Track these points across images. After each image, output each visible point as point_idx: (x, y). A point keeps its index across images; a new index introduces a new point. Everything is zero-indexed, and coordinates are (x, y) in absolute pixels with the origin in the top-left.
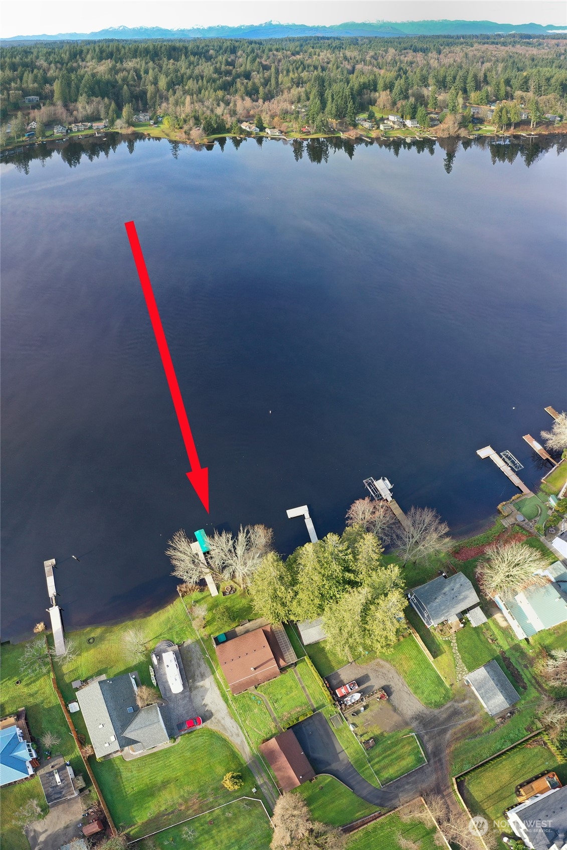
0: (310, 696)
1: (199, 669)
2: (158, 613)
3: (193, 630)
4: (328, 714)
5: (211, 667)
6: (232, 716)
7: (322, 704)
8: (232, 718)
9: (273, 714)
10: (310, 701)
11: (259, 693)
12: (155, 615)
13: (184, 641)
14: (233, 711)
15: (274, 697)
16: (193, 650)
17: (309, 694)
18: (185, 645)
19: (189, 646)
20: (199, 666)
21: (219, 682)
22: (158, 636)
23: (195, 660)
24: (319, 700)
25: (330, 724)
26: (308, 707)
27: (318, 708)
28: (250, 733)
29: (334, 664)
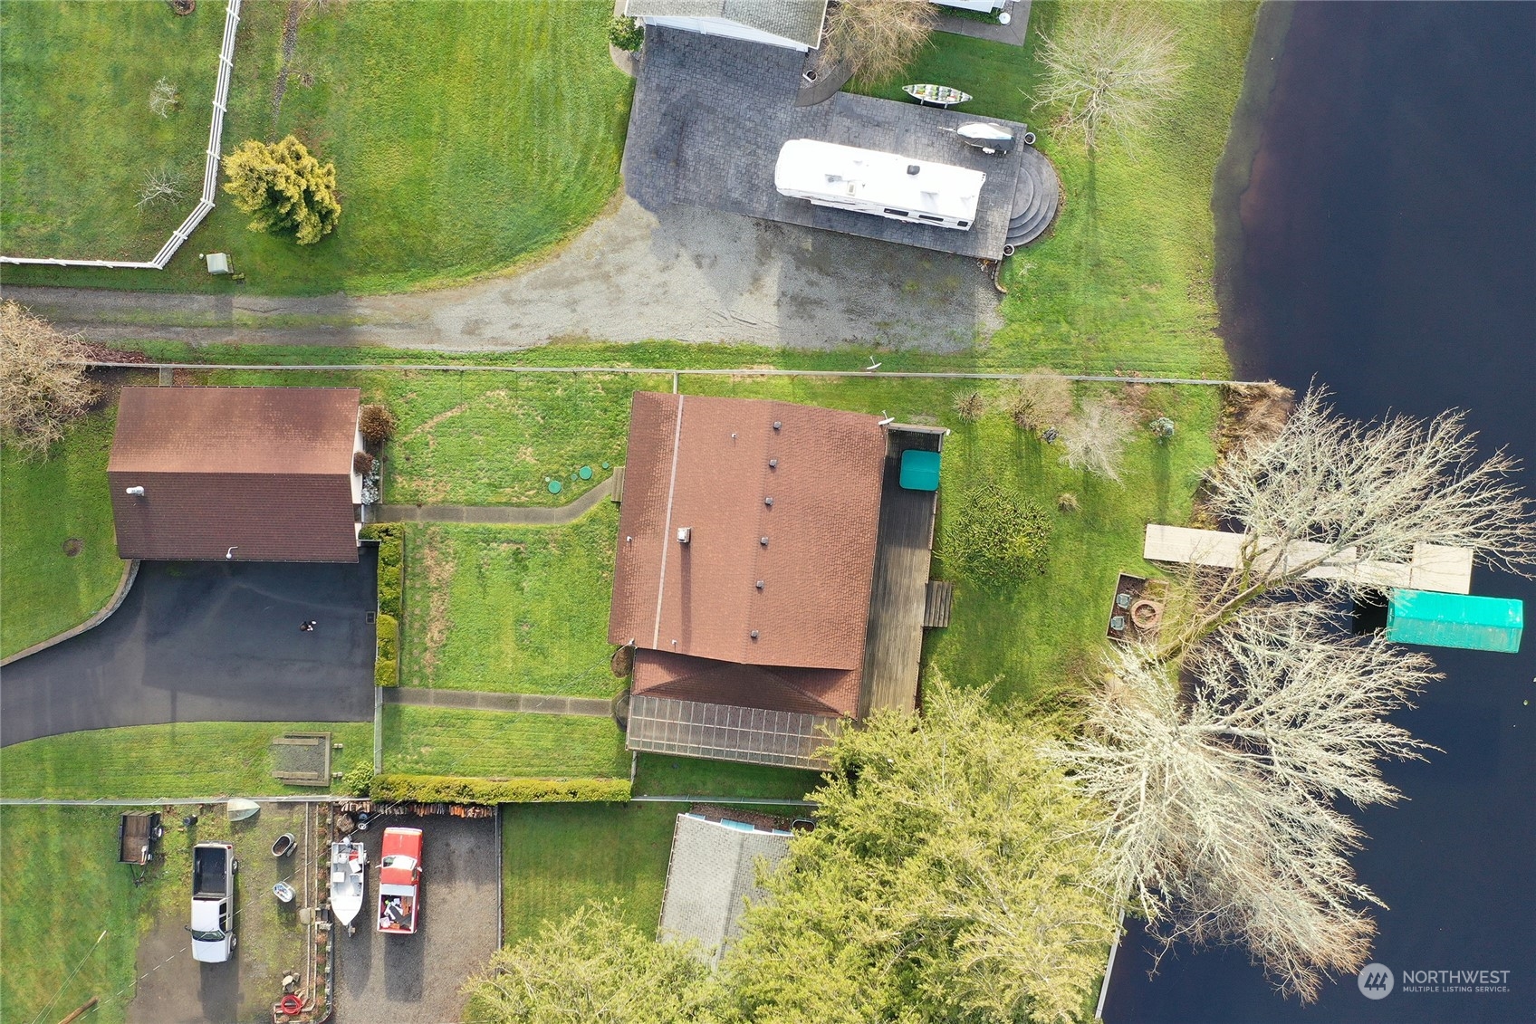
0: (458, 710)
1: (842, 306)
2: (1209, 245)
3: (1035, 361)
4: (349, 745)
5: (818, 360)
6: (562, 348)
7: (398, 741)
8: (553, 340)
9: (471, 518)
10: (440, 700)
11: (594, 508)
12: (1207, 225)
13: (1006, 300)
14: (581, 362)
15: (538, 559)
16: (941, 320)
17: (473, 711)
18: (983, 295)
19: (969, 308)
20: (854, 311)
21: (737, 364)
22: (1093, 198)
23: (888, 307)
24: (426, 739)
25: (302, 727)
26: (423, 678)
27: (392, 717)
28: (451, 383)
29: (538, 887)
